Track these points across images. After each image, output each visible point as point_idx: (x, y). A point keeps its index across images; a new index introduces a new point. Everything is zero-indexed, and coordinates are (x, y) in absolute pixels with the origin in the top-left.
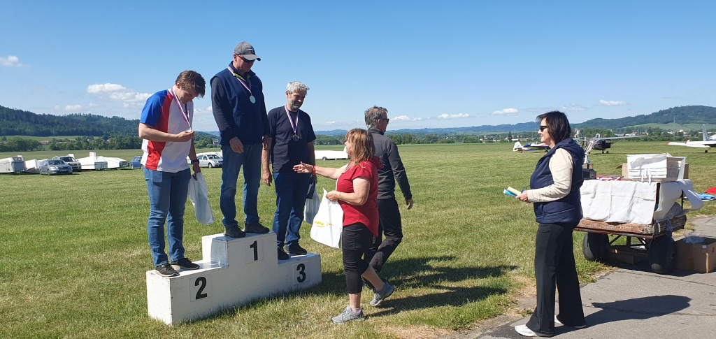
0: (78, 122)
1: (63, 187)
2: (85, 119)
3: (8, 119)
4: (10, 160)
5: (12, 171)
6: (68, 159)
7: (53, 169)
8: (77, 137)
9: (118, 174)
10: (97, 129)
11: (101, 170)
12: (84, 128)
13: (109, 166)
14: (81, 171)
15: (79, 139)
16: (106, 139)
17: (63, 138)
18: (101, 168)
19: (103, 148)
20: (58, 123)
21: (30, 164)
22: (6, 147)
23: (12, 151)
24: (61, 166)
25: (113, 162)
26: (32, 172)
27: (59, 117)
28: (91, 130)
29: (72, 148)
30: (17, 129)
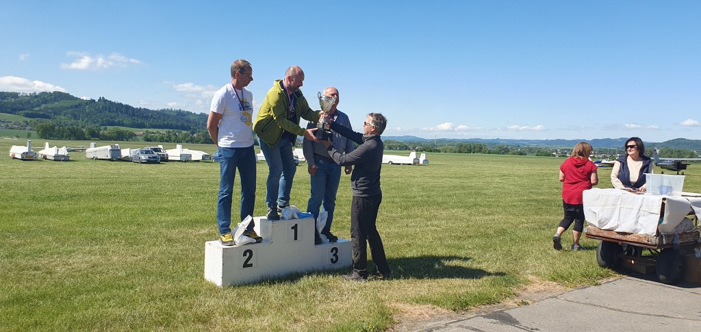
0: (169, 116)
1: (150, 174)
2: (175, 114)
3: (110, 111)
4: (109, 147)
5: (109, 157)
6: (157, 150)
7: (144, 157)
8: (167, 130)
9: (200, 166)
10: (185, 123)
11: (185, 162)
12: (174, 122)
13: (193, 159)
14: (167, 161)
15: (169, 132)
16: (193, 133)
17: (155, 130)
18: (186, 160)
19: (190, 141)
20: (152, 117)
21: (125, 153)
22: (106, 136)
23: (110, 140)
24: (151, 156)
25: (197, 155)
26: (127, 160)
27: (153, 111)
28: (180, 124)
29: (162, 140)
30: (116, 121)
